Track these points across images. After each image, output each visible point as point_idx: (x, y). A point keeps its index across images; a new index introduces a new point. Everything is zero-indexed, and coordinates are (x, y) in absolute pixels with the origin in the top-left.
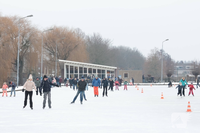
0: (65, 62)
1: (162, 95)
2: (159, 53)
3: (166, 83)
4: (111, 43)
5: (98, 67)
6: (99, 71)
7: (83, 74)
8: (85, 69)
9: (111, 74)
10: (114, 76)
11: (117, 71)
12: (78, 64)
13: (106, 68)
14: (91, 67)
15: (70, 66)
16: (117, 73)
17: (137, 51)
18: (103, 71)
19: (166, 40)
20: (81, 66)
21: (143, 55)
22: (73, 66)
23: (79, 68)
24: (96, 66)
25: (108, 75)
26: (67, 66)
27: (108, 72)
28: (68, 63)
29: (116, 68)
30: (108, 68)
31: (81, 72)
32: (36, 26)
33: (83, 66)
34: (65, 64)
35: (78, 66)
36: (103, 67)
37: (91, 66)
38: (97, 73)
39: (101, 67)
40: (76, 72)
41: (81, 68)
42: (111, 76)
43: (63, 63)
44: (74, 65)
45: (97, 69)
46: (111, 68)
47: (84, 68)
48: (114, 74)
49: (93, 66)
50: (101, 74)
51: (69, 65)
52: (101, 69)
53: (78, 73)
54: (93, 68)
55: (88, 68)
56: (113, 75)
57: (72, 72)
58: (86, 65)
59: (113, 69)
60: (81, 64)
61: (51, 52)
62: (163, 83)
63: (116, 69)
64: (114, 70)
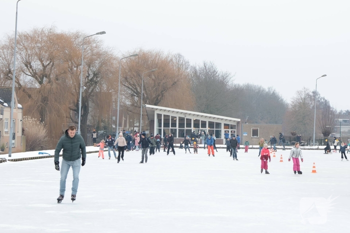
0: (157, 109)
1: (314, 167)
2: (311, 96)
3: (321, 147)
4: (232, 79)
5: (210, 117)
6: (211, 125)
7: (186, 128)
8: (189, 121)
9: (230, 130)
10: (236, 133)
11: (240, 125)
12: (178, 112)
13: (222, 119)
14: (198, 118)
15: (165, 116)
16: (240, 128)
17: (274, 93)
18: (218, 125)
19: (323, 76)
20: (182, 116)
21: (284, 100)
22: (169, 116)
23: (179, 119)
24: (206, 117)
25: (225, 131)
26: (159, 116)
27: (226, 126)
28: (161, 110)
29: (239, 120)
30: (226, 120)
31: (181, 125)
32: (111, 49)
33: (185, 116)
34: (156, 112)
35: (178, 116)
36: (218, 119)
37: (198, 115)
38: (207, 129)
39: (214, 118)
40: (174, 125)
41: (181, 119)
42: (230, 133)
43: (153, 110)
44: (171, 115)
45: (207, 120)
46: (230, 120)
47: (187, 119)
48: (236, 130)
49: (202, 116)
50: (215, 129)
51: (163, 113)
52: (215, 121)
53: (177, 128)
54: (201, 119)
55: (193, 119)
56: (234, 132)
57: (166, 125)
58: (190, 114)
59: (234, 121)
60: (182, 113)
61: (134, 92)
62: (316, 147)
63: (238, 123)
64: (235, 124)
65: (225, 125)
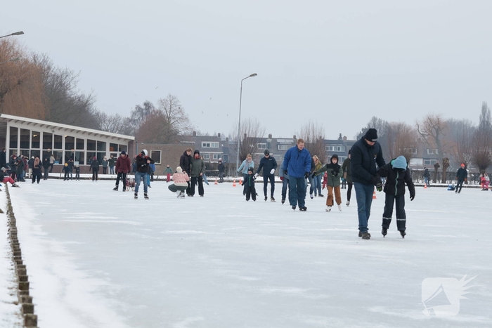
0: (10, 120)
5: (90, 133)
6: (91, 144)
7: (53, 149)
8: (59, 138)
11: (134, 146)
12: (42, 125)
13: (107, 136)
14: (72, 135)
15: (22, 130)
16: (134, 150)
18: (102, 145)
19: (251, 76)
20: (49, 131)
22: (29, 131)
23: (44, 136)
24: (84, 132)
26: (14, 130)
27: (113, 147)
28: (17, 121)
29: (133, 138)
30: (113, 137)
31: (47, 145)
33: (53, 131)
34: (9, 125)
35: (42, 131)
36: (102, 135)
37: (72, 130)
38: (85, 150)
39: (96, 135)
40: (36, 144)
41: (47, 137)
43: (5, 122)
44: (32, 129)
45: (85, 138)
46: (119, 139)
47: (55, 136)
49: (78, 131)
50: (96, 151)
51: (19, 127)
52: (97, 139)
53: (41, 149)
54: (77, 136)
55: (64, 135)
57: (25, 144)
58: (60, 128)
59: (125, 139)
60: (48, 126)
63: (131, 142)
64: (125, 144)
65: (112, 145)
